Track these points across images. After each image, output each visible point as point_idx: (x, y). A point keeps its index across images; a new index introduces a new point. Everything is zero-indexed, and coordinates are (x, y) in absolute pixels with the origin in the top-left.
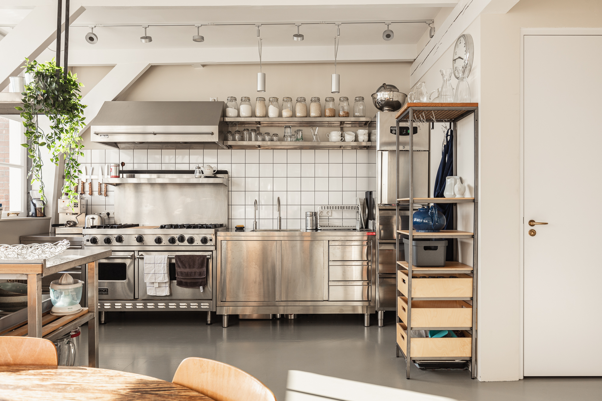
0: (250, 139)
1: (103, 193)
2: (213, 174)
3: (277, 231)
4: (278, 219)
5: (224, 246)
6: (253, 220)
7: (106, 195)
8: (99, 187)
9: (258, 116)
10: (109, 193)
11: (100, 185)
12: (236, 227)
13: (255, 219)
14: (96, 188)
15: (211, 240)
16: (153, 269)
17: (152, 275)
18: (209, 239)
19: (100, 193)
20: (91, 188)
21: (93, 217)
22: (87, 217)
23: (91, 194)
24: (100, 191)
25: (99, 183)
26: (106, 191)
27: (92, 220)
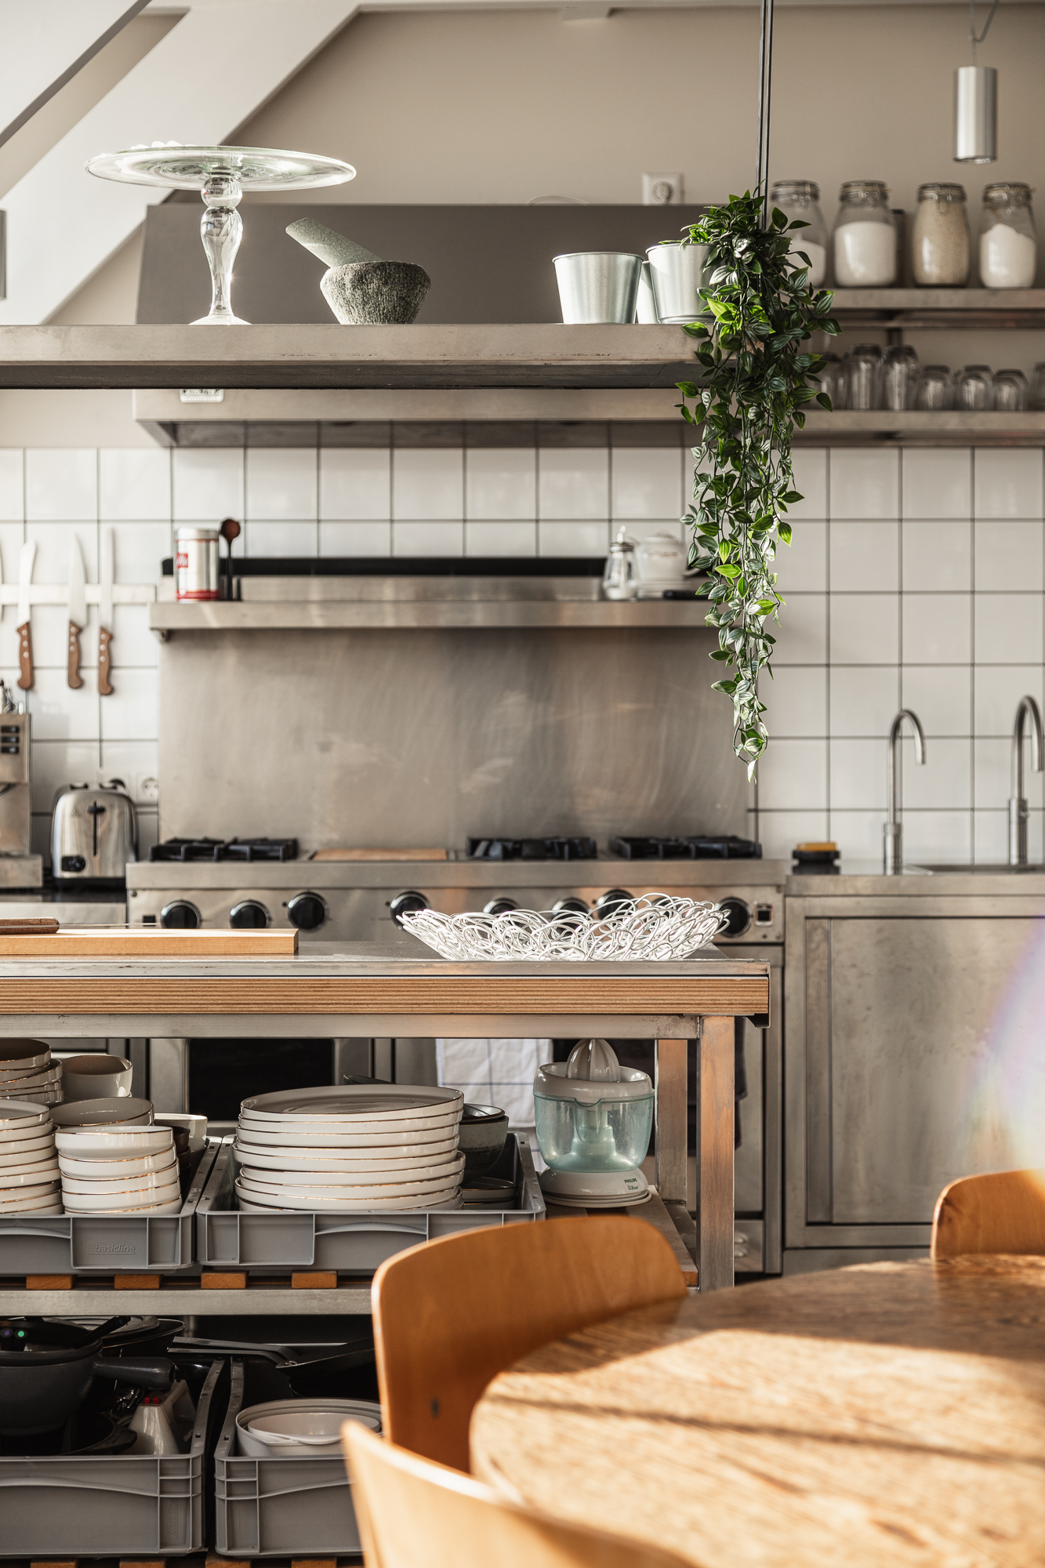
0: (881, 404)
1: (91, 676)
2: (687, 578)
3: (1007, 869)
4: (1009, 809)
5: (817, 948)
6: (886, 817)
7: (107, 689)
8: (70, 644)
9: (934, 280)
10: (119, 677)
11: (77, 631)
12: (796, 854)
13: (896, 810)
14: (52, 651)
15: (764, 915)
16: (480, 1063)
17: (479, 1092)
18: (751, 910)
19: (76, 682)
20: (30, 649)
21: (95, 804)
22: (66, 805)
23: (28, 684)
24: (75, 667)
25: (72, 623)
26: (108, 668)
27: (91, 818)
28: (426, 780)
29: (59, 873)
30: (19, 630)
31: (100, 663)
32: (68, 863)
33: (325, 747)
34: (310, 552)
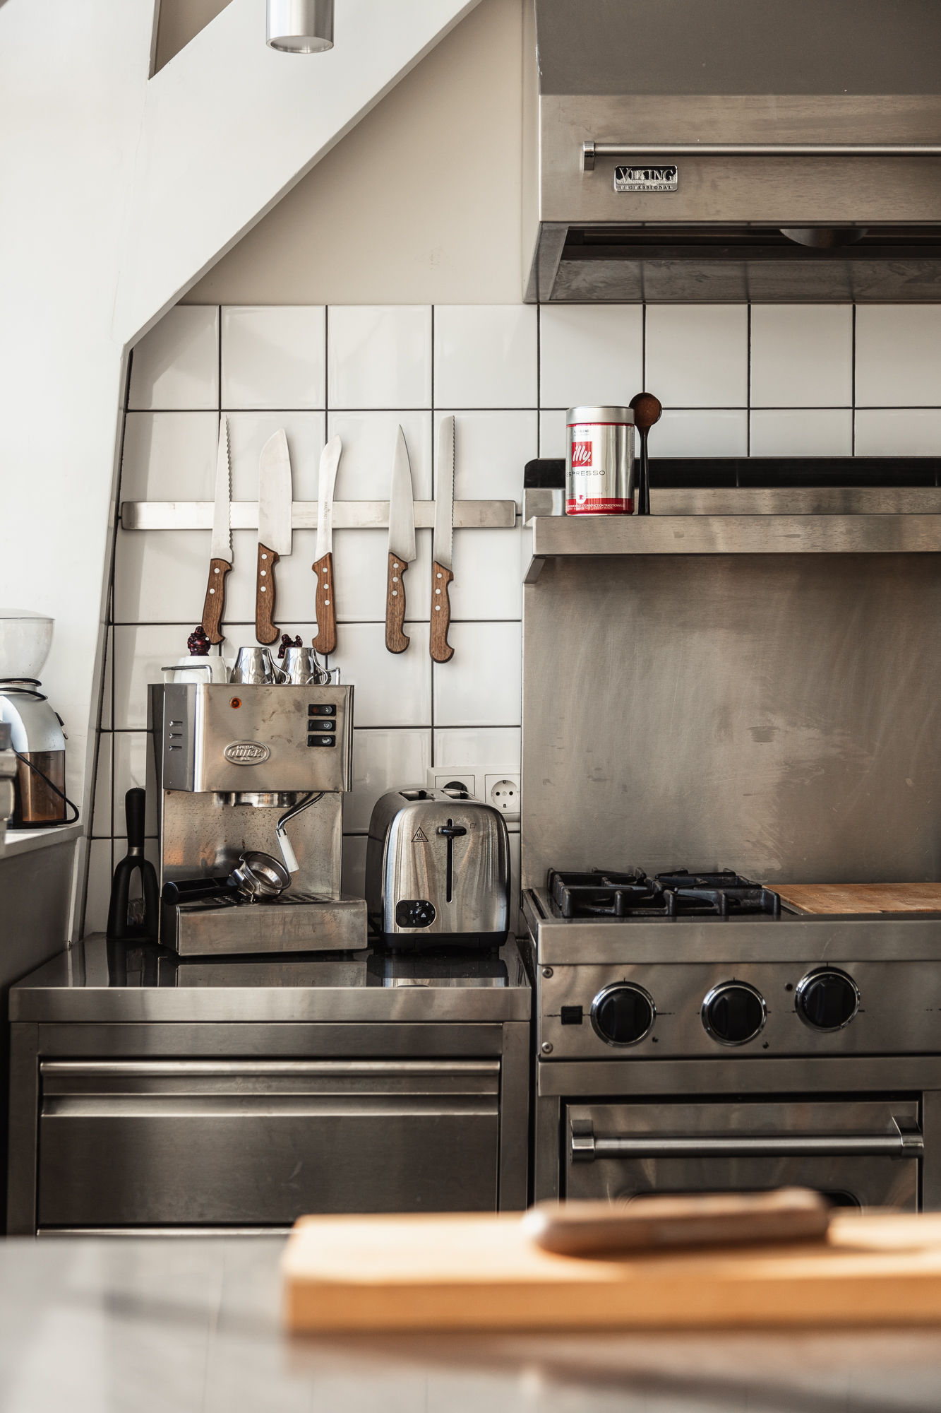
1: (421, 635)
7: (443, 653)
8: (391, 586)
10: (461, 637)
11: (400, 566)
14: (364, 598)
19: (398, 643)
20: (332, 594)
21: (450, 822)
22: (403, 824)
23: (330, 646)
24: (398, 620)
25: (393, 555)
26: (444, 621)
27: (444, 842)
28: (909, 782)
29: (393, 926)
30: (316, 567)
31: (433, 612)
32: (409, 911)
33: (762, 735)
34: (733, 449)
